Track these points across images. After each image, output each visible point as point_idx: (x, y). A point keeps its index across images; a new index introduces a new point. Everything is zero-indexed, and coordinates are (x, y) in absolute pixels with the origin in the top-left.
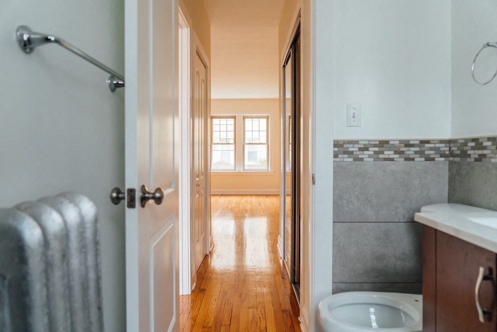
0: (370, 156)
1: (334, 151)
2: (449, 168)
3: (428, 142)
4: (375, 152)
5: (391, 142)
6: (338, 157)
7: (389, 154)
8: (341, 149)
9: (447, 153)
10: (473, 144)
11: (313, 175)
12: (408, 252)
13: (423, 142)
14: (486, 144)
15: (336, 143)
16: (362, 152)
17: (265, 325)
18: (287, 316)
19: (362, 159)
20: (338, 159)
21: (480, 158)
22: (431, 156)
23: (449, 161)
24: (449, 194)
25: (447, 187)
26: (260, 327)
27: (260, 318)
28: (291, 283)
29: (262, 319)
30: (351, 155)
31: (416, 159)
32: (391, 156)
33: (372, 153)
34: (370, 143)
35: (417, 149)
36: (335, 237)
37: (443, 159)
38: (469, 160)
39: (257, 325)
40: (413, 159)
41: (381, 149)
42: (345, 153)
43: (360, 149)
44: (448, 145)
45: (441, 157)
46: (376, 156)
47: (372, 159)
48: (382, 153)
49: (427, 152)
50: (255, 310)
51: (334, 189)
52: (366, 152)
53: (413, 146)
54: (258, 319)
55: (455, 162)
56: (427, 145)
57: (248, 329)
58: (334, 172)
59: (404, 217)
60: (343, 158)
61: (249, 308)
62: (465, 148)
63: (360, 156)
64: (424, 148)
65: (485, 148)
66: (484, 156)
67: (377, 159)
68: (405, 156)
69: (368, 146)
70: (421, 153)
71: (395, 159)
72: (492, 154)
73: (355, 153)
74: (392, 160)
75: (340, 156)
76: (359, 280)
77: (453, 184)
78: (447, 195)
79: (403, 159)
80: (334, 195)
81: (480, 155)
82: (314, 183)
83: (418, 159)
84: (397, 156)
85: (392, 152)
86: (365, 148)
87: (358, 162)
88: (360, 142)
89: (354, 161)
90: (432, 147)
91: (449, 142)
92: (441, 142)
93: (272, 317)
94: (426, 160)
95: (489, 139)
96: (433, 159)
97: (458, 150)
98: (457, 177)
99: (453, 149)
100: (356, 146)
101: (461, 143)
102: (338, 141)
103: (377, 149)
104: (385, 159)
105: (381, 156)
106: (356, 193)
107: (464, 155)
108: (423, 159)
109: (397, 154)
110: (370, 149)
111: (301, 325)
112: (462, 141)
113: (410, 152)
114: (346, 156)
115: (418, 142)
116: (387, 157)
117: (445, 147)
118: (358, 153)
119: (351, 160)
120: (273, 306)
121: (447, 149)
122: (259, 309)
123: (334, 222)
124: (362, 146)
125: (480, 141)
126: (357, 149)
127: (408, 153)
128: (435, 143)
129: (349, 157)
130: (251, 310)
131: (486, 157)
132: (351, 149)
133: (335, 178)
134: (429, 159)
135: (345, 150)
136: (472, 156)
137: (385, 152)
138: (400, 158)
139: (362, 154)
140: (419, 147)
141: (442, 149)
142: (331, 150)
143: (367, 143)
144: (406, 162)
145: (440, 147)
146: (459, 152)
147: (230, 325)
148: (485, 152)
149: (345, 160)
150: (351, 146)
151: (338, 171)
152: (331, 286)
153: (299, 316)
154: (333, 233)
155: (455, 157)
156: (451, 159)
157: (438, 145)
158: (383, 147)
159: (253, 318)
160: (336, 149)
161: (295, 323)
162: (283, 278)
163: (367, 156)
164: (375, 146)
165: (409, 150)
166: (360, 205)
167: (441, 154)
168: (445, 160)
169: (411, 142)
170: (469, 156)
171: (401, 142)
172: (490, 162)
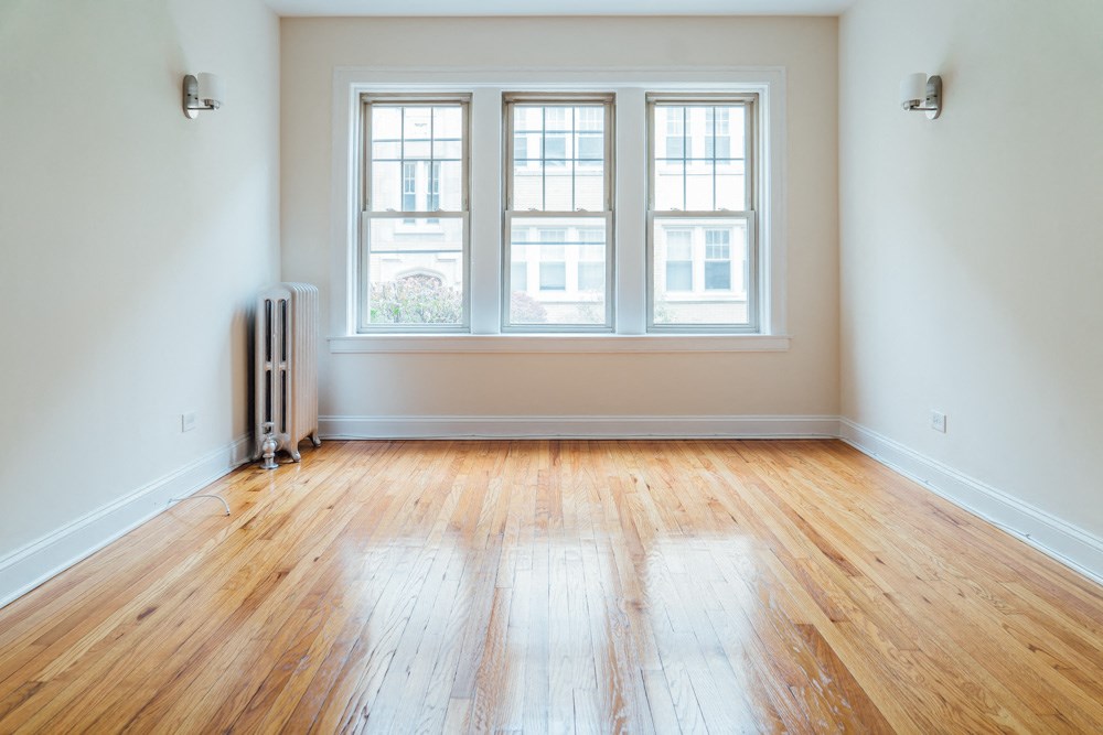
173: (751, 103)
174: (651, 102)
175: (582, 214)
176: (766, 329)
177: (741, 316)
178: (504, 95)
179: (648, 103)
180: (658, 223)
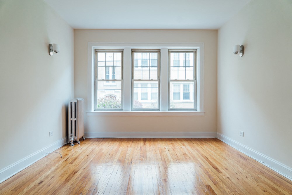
173: (195, 52)
174: (169, 51)
175: (152, 80)
176: (199, 110)
177: (192, 106)
178: (132, 49)
179: (169, 52)
180: (171, 83)
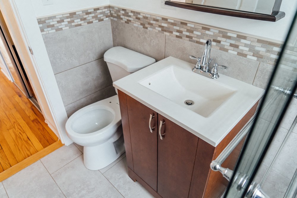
0: (66, 26)
1: (40, 27)
2: (111, 24)
3: (98, 9)
4: (69, 22)
5: (77, 13)
6: (44, 31)
7: (77, 21)
8: (44, 24)
9: (109, 14)
10: (123, 12)
11: (29, 47)
12: (99, 75)
13: (96, 9)
14: (130, 14)
15: (39, 21)
16: (60, 24)
17: (26, 137)
18: (37, 123)
19: (61, 29)
20: (44, 33)
21: (128, 22)
22: (101, 18)
23: (111, 19)
24: (113, 38)
25: (112, 35)
26: (23, 139)
27: (20, 133)
28: (28, 99)
29: (21, 133)
30: (53, 28)
31: (94, 22)
32: (79, 23)
33: (67, 23)
34: (64, 16)
35: (93, 15)
36: (58, 83)
37: (107, 19)
38: (122, 21)
39: (21, 139)
40: (92, 22)
41: (72, 19)
42: (48, 27)
43: (58, 22)
44: (109, 9)
45: (106, 17)
46: (70, 24)
47: (68, 28)
48: (73, 21)
49: (99, 16)
50: (14, 129)
51: (49, 54)
52: (63, 23)
53: (90, 13)
54: (19, 134)
55: (114, 21)
56: (98, 11)
57: (16, 144)
58: (45, 43)
59: (94, 58)
60: (48, 31)
61: (8, 130)
62: (119, 14)
63: (60, 27)
64: (97, 14)
65: (130, 16)
66: (130, 21)
67: (71, 27)
68: (87, 21)
69: (63, 18)
70: (95, 17)
71: (82, 24)
72: (134, 21)
73: (55, 26)
74: (80, 25)
75: (45, 30)
76: (78, 99)
77: (115, 33)
78: (112, 39)
79: (86, 23)
80: (50, 58)
81: (127, 20)
82: (32, 53)
83: (95, 21)
84: (83, 22)
85: (79, 20)
86: (61, 21)
87: (59, 32)
88: (57, 17)
89: (56, 31)
90: (101, 12)
91: (109, 7)
92: (105, 7)
93: (28, 128)
94: (99, 21)
95: (132, 12)
96: (102, 20)
97: (115, 13)
98: (116, 30)
99: (112, 12)
100: (54, 20)
101: (117, 10)
102: (40, 19)
103: (69, 20)
104: (76, 26)
105: (73, 24)
106: (64, 52)
107: (119, 17)
108: (97, 21)
109: (82, 21)
110: (65, 20)
111: (49, 125)
112: (117, 9)
113: (90, 17)
114: (50, 29)
115: (93, 10)
116: (76, 24)
117: (108, 11)
118: (58, 25)
119: (54, 31)
120: (24, 120)
121: (109, 12)
122: (16, 127)
123: (55, 75)
124: (59, 19)
125: (127, 11)
126: (56, 22)
127: (88, 18)
128: (102, 9)
129: (52, 30)
130: (11, 131)
131: (131, 22)
132: (52, 23)
133: (46, 46)
134: (101, 20)
135: (48, 25)
136: (123, 19)
137: (75, 21)
138: (84, 23)
139: (60, 25)
140: (94, 13)
141: (106, 12)
142: (37, 27)
143: (61, 16)
144: (89, 25)
145: (105, 12)
146: (116, 15)
147: (2, 148)
148: (130, 19)
149: (50, 32)
150: (51, 20)
151: (47, 41)
152: (64, 108)
153: (45, 120)
154: (56, 80)
155: (114, 18)
156: (112, 18)
157: (104, 10)
158: (73, 17)
159: (16, 136)
160: (41, 25)
161: (44, 126)
162: (20, 96)
163: (64, 26)
164: (67, 18)
165: (89, 17)
166: (68, 59)
167: (106, 16)
168: (109, 19)
169: (89, 11)
170: (122, 19)
171: (83, 11)
172: (133, 25)
